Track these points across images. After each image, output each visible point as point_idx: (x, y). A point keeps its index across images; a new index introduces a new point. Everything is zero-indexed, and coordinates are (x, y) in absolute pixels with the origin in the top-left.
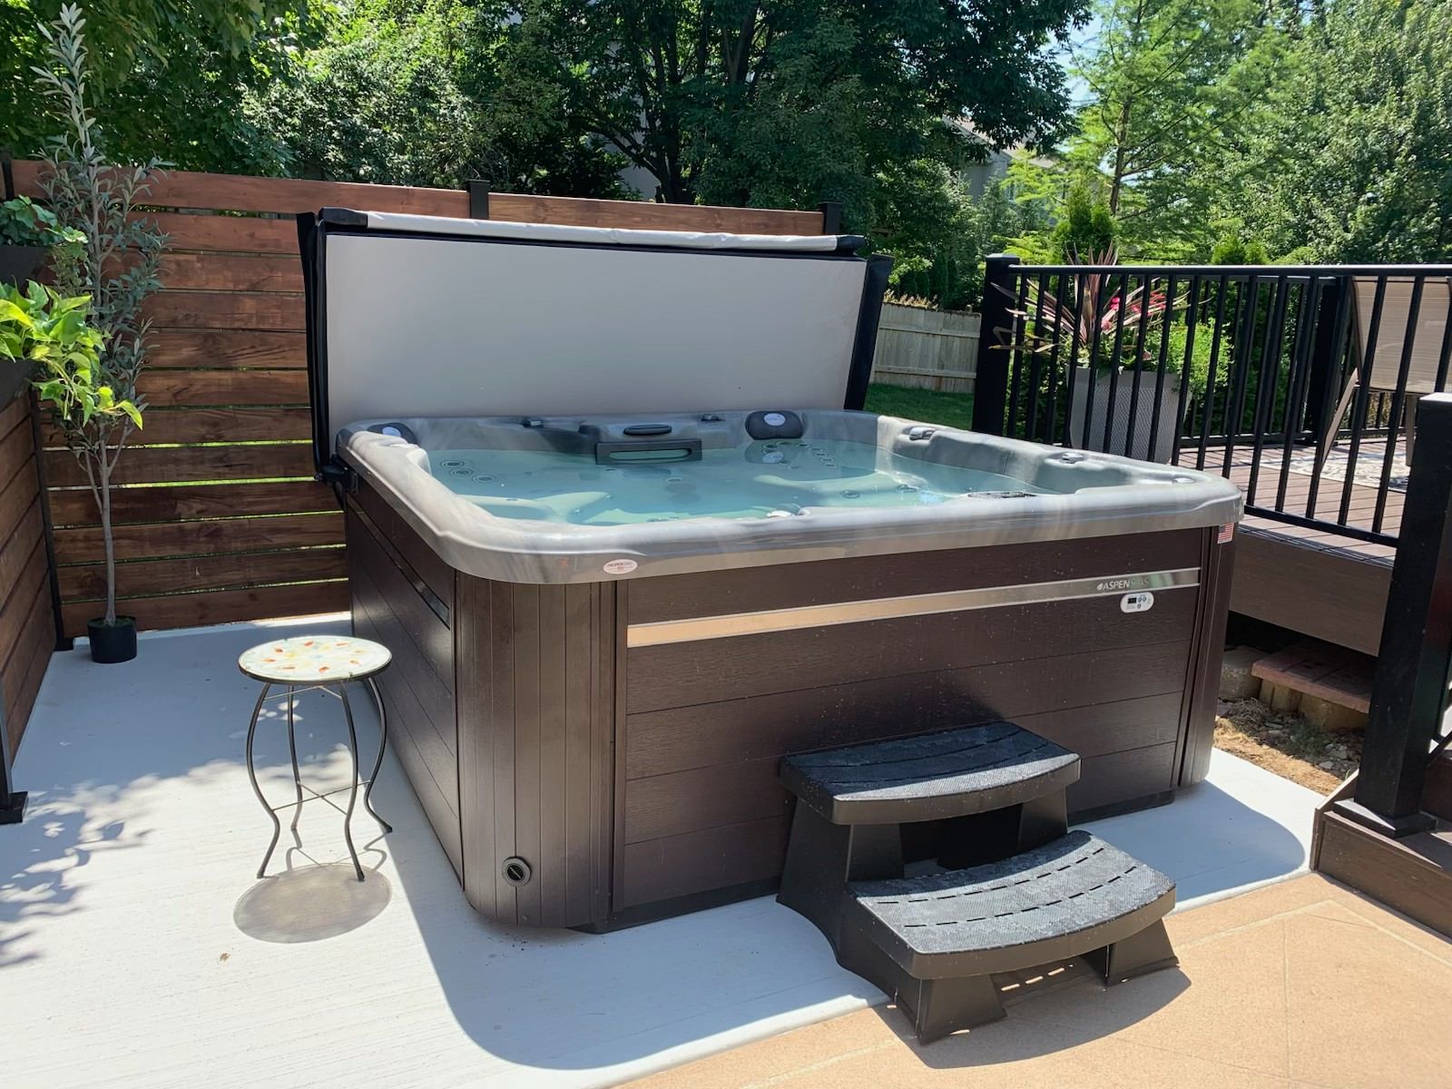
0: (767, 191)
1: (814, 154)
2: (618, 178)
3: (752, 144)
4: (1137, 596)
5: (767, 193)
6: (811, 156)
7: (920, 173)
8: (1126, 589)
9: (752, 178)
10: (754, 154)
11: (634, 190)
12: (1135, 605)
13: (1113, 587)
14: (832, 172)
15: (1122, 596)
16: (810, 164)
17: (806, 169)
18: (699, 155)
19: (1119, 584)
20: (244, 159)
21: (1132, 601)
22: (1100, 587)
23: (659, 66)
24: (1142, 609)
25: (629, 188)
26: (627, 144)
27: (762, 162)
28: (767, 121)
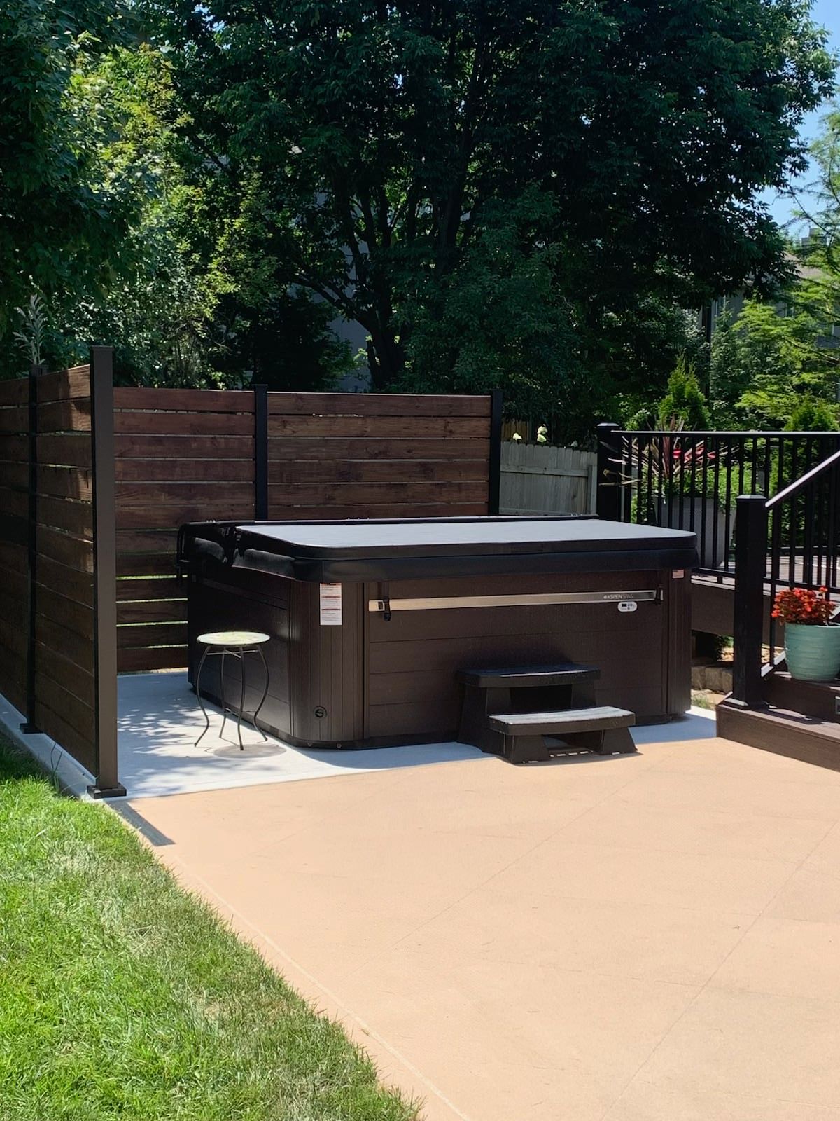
0: (475, 350)
1: (518, 316)
2: (327, 328)
3: (460, 307)
4: (627, 603)
5: (476, 352)
6: (517, 317)
7: (651, 313)
8: (620, 599)
9: (461, 337)
10: (462, 316)
11: (342, 340)
12: (626, 608)
13: (613, 598)
14: (537, 332)
15: (619, 602)
16: (516, 325)
17: (513, 329)
18: (410, 317)
19: (616, 596)
20: (54, 356)
21: (624, 605)
22: (605, 597)
23: (368, 218)
24: (630, 610)
25: (338, 338)
26: (336, 297)
27: (470, 323)
28: (473, 286)
